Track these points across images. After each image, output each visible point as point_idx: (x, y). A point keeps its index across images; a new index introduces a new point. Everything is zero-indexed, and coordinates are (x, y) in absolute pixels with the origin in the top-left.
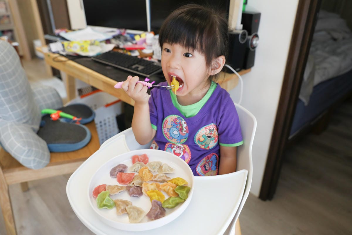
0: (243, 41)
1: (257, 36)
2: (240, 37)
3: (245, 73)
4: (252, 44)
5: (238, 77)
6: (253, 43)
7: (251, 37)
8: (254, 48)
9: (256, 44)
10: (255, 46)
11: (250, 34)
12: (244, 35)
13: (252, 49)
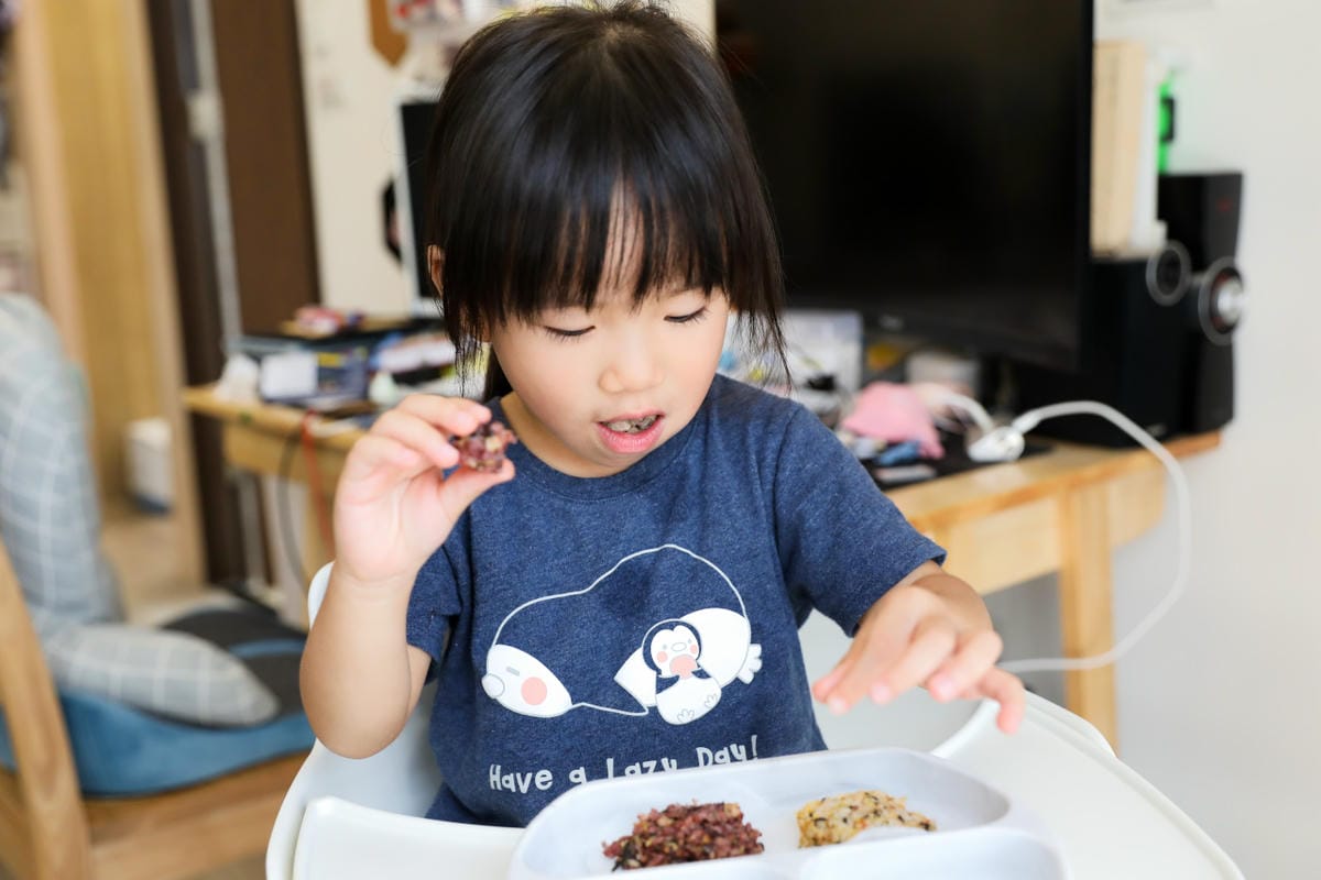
0: (1167, 293)
1: (1231, 274)
2: (1151, 276)
3: (1195, 451)
4: (1214, 314)
5: (1158, 462)
6: (1217, 304)
7: (1204, 280)
8: (1228, 329)
9: (1233, 310)
10: (1230, 318)
11: (1199, 265)
12: (1168, 264)
13: (1214, 337)
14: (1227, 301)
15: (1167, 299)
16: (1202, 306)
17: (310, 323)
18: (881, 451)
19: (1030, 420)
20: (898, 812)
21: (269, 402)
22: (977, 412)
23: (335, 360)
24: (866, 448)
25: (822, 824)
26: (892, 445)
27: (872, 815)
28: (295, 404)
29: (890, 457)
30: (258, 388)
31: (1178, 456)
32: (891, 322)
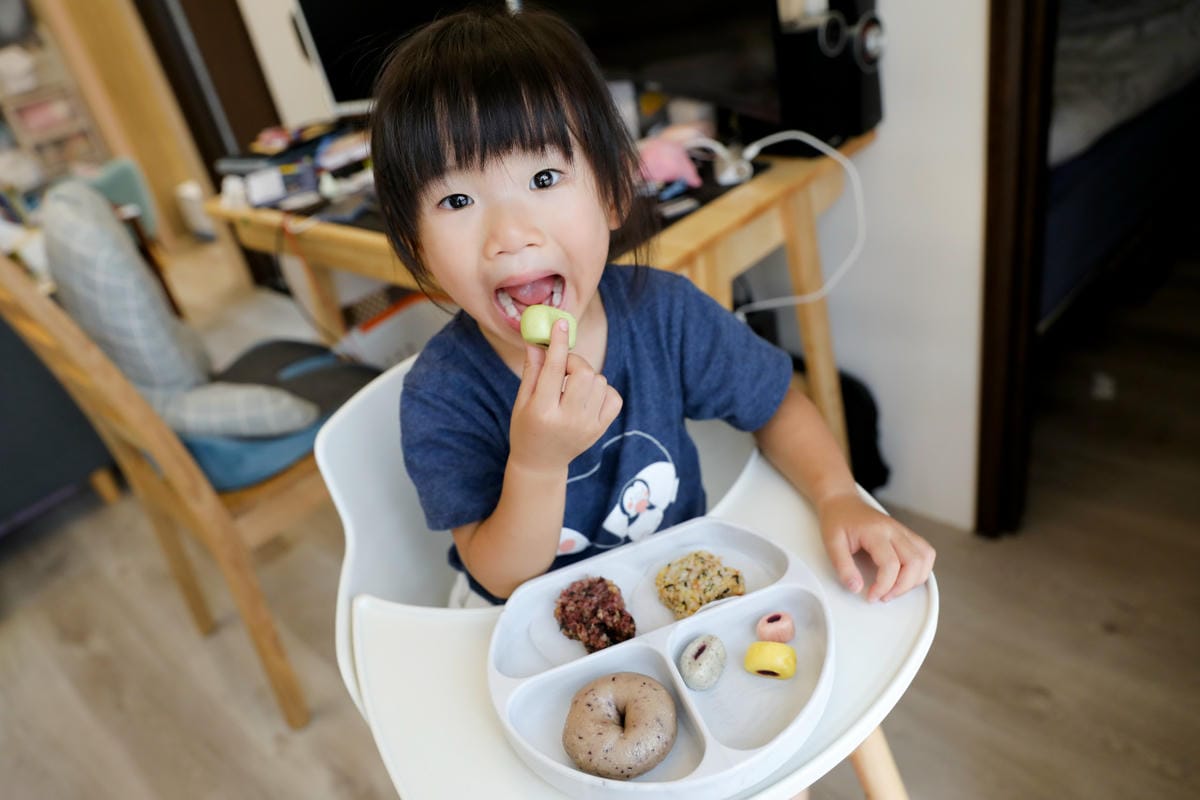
0: (833, 49)
1: (874, 22)
2: (822, 38)
4: (864, 53)
5: (838, 166)
6: (866, 45)
7: (856, 30)
9: (877, 47)
10: (874, 54)
11: (852, 20)
12: (833, 28)
13: (866, 69)
14: (872, 42)
15: (832, 51)
16: (856, 49)
17: (269, 143)
18: (661, 190)
19: (752, 151)
20: (718, 568)
21: (258, 207)
22: (718, 148)
23: (294, 169)
24: (653, 186)
25: (671, 588)
26: (668, 184)
27: (701, 576)
28: (274, 206)
29: (667, 194)
30: (247, 198)
31: (848, 155)
32: (653, 86)
